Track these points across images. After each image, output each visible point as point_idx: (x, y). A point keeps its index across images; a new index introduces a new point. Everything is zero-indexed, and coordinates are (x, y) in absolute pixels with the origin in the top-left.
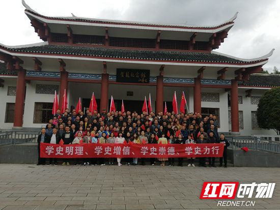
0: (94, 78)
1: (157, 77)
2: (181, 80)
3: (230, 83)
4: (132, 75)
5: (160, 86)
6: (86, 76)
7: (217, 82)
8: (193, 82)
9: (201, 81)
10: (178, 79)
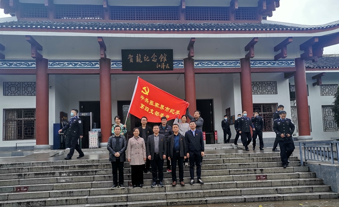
0: (87, 67)
1: (185, 60)
2: (220, 62)
3: (293, 64)
4: (146, 59)
5: (190, 74)
6: (76, 65)
7: (274, 63)
8: (238, 65)
9: (250, 64)
10: (217, 61)
